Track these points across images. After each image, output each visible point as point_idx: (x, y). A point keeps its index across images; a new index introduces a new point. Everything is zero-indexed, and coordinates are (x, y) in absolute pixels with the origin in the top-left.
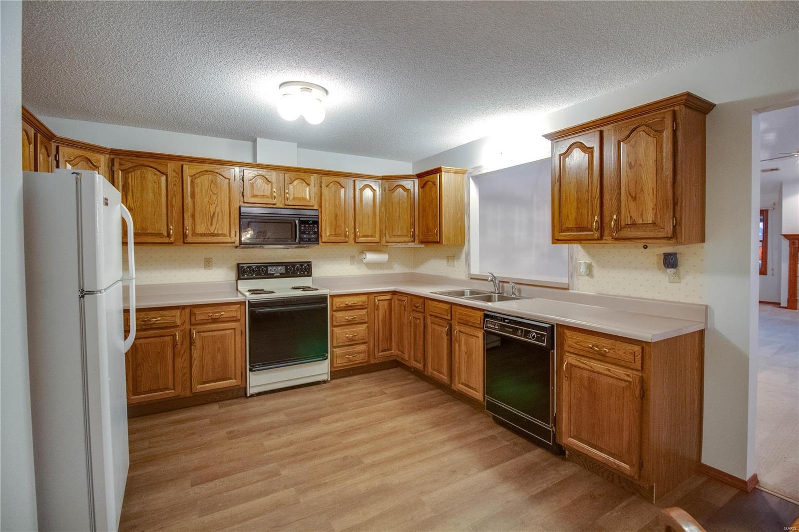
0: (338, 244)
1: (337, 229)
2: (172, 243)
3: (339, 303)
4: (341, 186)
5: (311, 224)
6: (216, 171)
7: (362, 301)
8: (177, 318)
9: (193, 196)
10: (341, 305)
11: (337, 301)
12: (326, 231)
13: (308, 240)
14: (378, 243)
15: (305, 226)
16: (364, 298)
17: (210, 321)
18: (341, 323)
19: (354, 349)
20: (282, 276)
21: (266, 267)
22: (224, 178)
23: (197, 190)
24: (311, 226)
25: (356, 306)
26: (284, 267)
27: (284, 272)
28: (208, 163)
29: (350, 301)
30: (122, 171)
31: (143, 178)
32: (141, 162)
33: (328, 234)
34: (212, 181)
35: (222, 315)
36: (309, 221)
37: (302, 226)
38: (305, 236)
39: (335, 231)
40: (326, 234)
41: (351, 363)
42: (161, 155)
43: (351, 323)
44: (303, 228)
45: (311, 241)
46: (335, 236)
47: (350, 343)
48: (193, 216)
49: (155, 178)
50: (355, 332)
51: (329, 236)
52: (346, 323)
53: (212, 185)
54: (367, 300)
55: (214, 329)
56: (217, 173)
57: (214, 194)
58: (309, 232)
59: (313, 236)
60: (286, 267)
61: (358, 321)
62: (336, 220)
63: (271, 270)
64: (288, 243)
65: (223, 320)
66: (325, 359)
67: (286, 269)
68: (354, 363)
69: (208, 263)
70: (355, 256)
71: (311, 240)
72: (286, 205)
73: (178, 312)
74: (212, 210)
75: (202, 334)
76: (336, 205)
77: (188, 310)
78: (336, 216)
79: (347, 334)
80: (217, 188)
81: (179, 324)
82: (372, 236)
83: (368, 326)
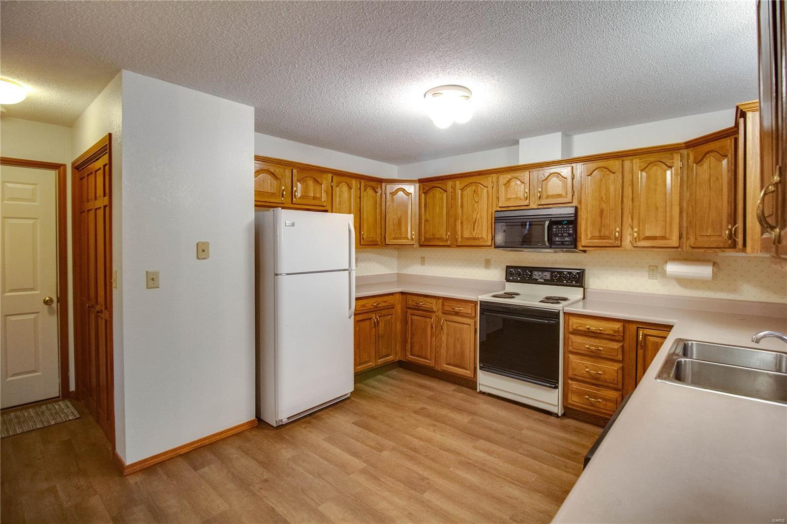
0: (605, 248)
1: (603, 230)
2: (449, 246)
3: (577, 325)
4: (610, 171)
5: (565, 224)
6: (478, 181)
7: (611, 329)
8: (435, 306)
9: (462, 207)
10: (580, 328)
11: (575, 322)
12: (586, 232)
13: (560, 243)
14: (677, 248)
15: (557, 228)
16: (617, 326)
17: (453, 313)
18: (580, 351)
19: (598, 391)
20: (546, 282)
21: (531, 272)
22: (483, 187)
23: (465, 202)
24: (565, 227)
25: (603, 334)
26: (550, 273)
27: (550, 279)
28: (473, 176)
29: (593, 325)
30: (424, 193)
31: (434, 196)
32: (433, 185)
33: (589, 236)
34: (474, 191)
35: (460, 310)
36: (563, 221)
37: (554, 227)
38: (557, 239)
39: (600, 231)
40: (587, 236)
41: (592, 408)
42: (444, 176)
43: (595, 355)
44: (555, 230)
45: (564, 245)
46: (600, 239)
47: (593, 381)
48: (462, 223)
49: (440, 195)
50: (600, 369)
51: (591, 239)
52: (586, 353)
53: (475, 194)
54: (621, 329)
55: (456, 321)
56: (478, 183)
57: (476, 202)
58: (563, 233)
59: (567, 239)
60: (552, 272)
61: (605, 356)
62: (601, 217)
63: (536, 275)
64: (538, 246)
65: (462, 314)
66: (554, 388)
67: (552, 276)
68: (598, 410)
69: (488, 264)
70: (657, 267)
71: (565, 243)
72: (539, 205)
73: (434, 301)
74: (474, 217)
75: (448, 322)
76: (602, 198)
77: (440, 301)
78: (602, 211)
79: (587, 367)
80: (478, 196)
81: (435, 310)
82: (664, 238)
83: (623, 367)
